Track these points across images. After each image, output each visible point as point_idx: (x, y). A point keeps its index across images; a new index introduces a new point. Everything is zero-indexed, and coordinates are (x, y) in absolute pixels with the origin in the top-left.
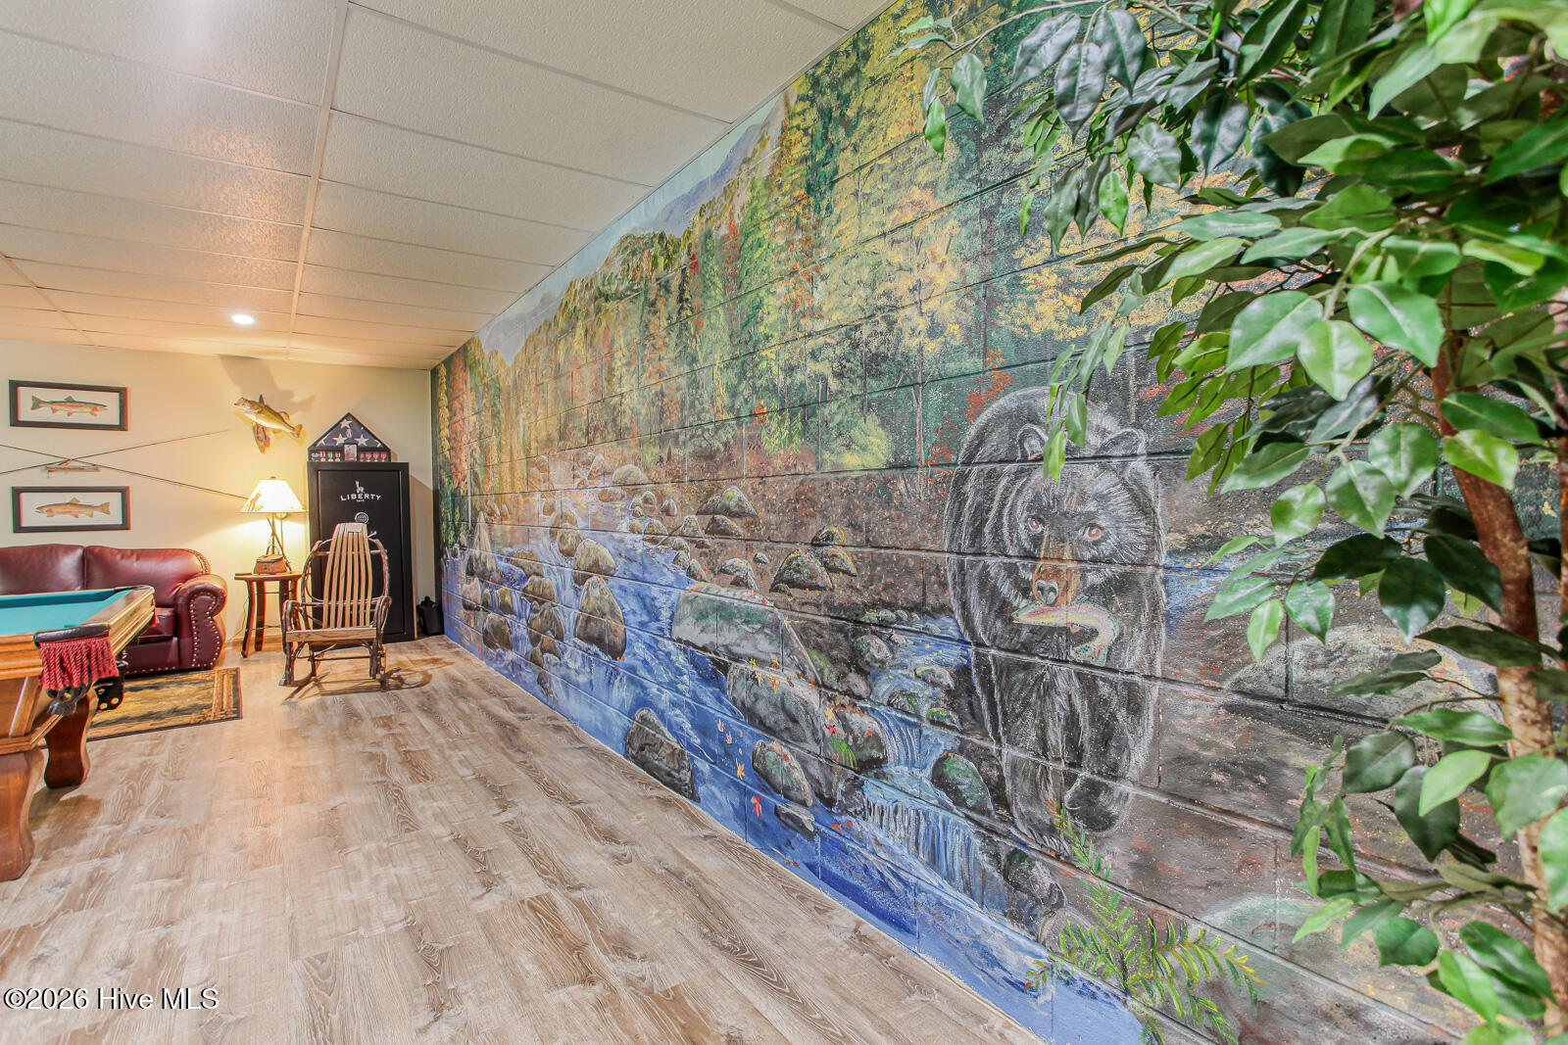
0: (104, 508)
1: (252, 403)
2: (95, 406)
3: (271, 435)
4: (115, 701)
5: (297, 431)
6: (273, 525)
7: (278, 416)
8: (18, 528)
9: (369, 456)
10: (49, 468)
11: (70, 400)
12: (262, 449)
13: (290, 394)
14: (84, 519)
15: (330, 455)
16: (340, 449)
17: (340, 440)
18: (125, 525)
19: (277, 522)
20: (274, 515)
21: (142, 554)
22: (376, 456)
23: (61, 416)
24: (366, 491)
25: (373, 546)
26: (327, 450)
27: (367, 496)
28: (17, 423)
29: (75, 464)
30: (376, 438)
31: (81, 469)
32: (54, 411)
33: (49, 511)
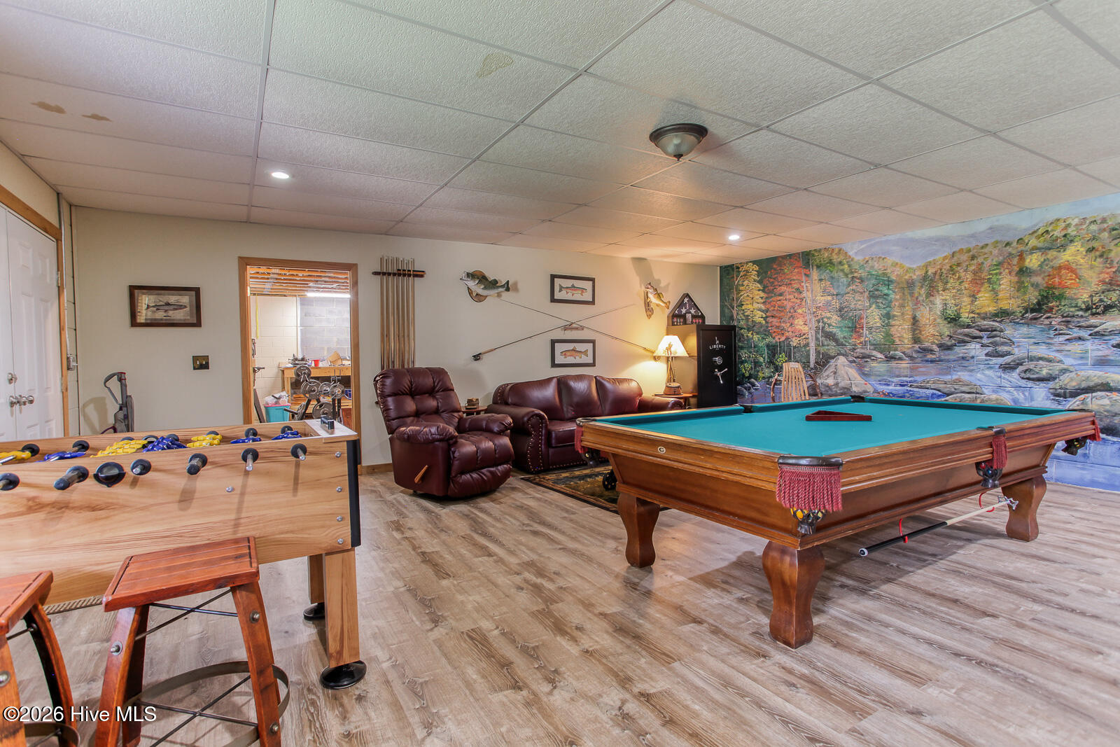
0: (585, 353)
2: (583, 290)
5: (668, 305)
7: (658, 296)
8: (554, 365)
9: (695, 320)
10: (566, 328)
11: (573, 286)
12: (649, 316)
14: (578, 361)
15: (679, 320)
16: (683, 316)
17: (683, 310)
18: (593, 365)
22: (698, 320)
24: (720, 343)
26: (677, 317)
28: (553, 300)
29: (574, 326)
30: (699, 310)
31: (577, 329)
32: (567, 293)
33: (565, 354)
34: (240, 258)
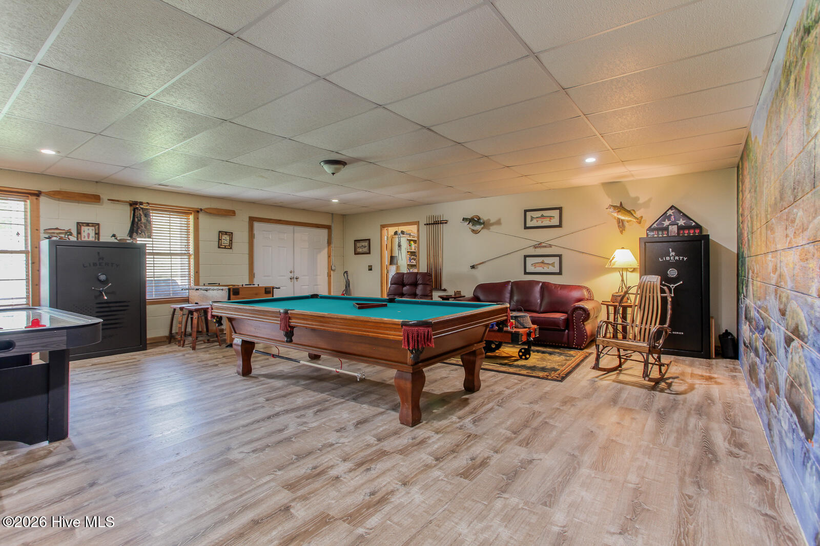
0: (553, 264)
1: (615, 207)
2: (551, 217)
3: (626, 224)
4: (528, 356)
5: (639, 221)
6: (622, 276)
7: (629, 212)
8: (526, 273)
9: (686, 232)
10: (535, 247)
11: (542, 216)
12: (621, 232)
13: (637, 199)
14: (546, 270)
15: (660, 233)
16: (667, 229)
17: (666, 223)
18: (560, 273)
19: (625, 273)
20: (623, 269)
21: (563, 287)
22: (692, 231)
23: (539, 224)
24: (676, 255)
25: (663, 291)
26: (657, 229)
27: (677, 258)
28: (526, 228)
29: (544, 244)
30: (691, 219)
31: (545, 247)
32: (537, 221)
33: (535, 266)
34: (381, 225)
